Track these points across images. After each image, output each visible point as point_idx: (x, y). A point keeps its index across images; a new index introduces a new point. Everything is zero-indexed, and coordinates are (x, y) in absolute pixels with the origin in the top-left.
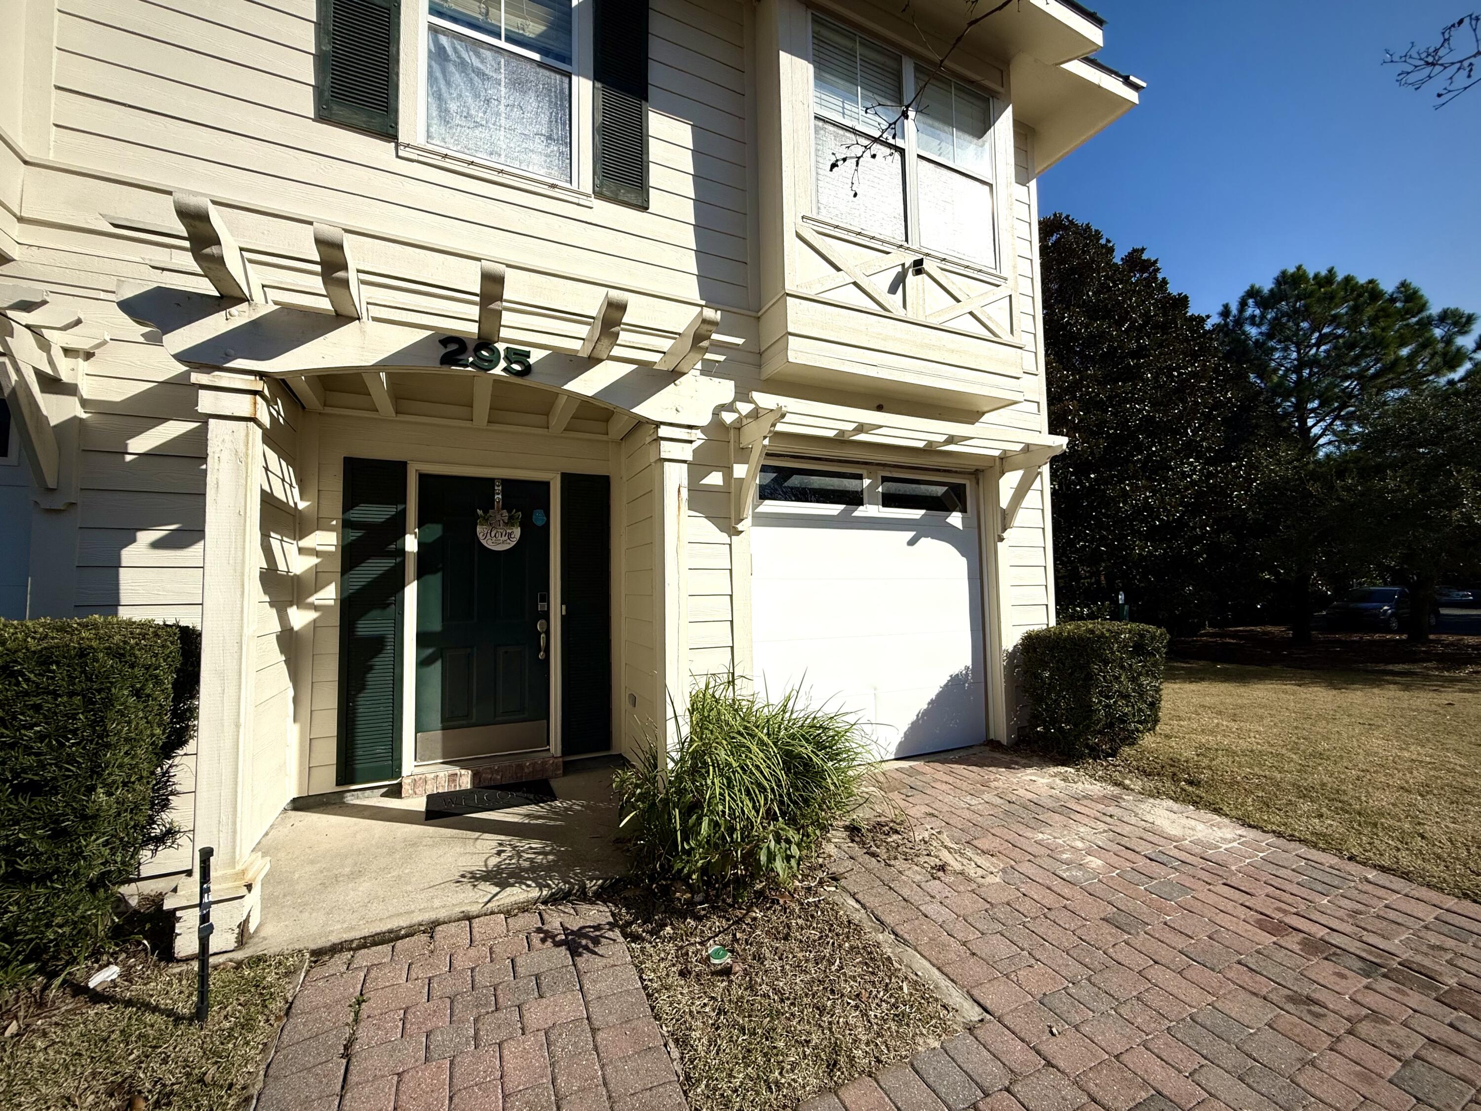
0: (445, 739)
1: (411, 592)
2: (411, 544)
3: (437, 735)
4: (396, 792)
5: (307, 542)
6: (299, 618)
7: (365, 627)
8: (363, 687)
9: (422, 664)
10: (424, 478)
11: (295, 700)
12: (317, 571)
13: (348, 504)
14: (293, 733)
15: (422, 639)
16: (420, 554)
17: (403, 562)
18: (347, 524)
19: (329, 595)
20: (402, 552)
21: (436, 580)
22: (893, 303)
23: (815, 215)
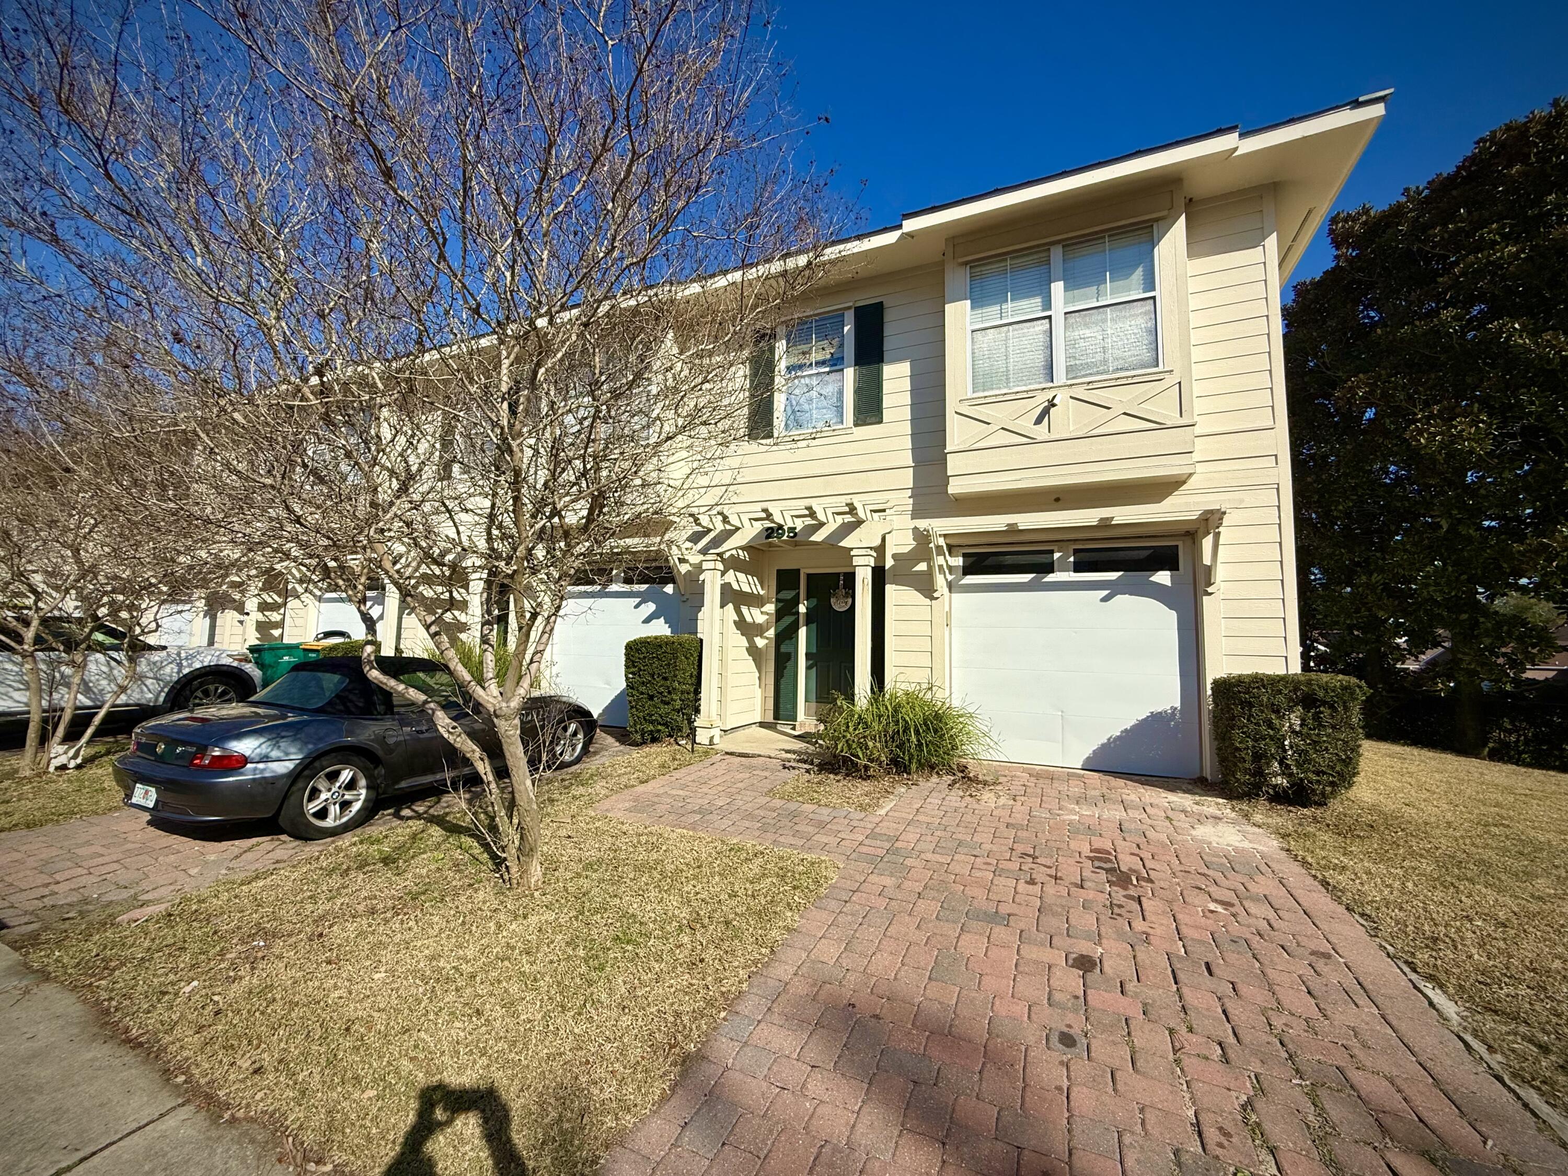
0: (817, 708)
1: (803, 632)
2: (802, 609)
3: (814, 705)
4: (794, 729)
5: (763, 609)
6: (760, 642)
7: (783, 649)
8: (782, 676)
9: (808, 668)
10: (809, 576)
11: (760, 678)
12: (767, 622)
13: (778, 592)
14: (758, 693)
15: (808, 656)
16: (807, 614)
17: (798, 619)
18: (778, 600)
19: (771, 633)
20: (798, 613)
21: (814, 626)
22: (1041, 432)
23: (970, 395)
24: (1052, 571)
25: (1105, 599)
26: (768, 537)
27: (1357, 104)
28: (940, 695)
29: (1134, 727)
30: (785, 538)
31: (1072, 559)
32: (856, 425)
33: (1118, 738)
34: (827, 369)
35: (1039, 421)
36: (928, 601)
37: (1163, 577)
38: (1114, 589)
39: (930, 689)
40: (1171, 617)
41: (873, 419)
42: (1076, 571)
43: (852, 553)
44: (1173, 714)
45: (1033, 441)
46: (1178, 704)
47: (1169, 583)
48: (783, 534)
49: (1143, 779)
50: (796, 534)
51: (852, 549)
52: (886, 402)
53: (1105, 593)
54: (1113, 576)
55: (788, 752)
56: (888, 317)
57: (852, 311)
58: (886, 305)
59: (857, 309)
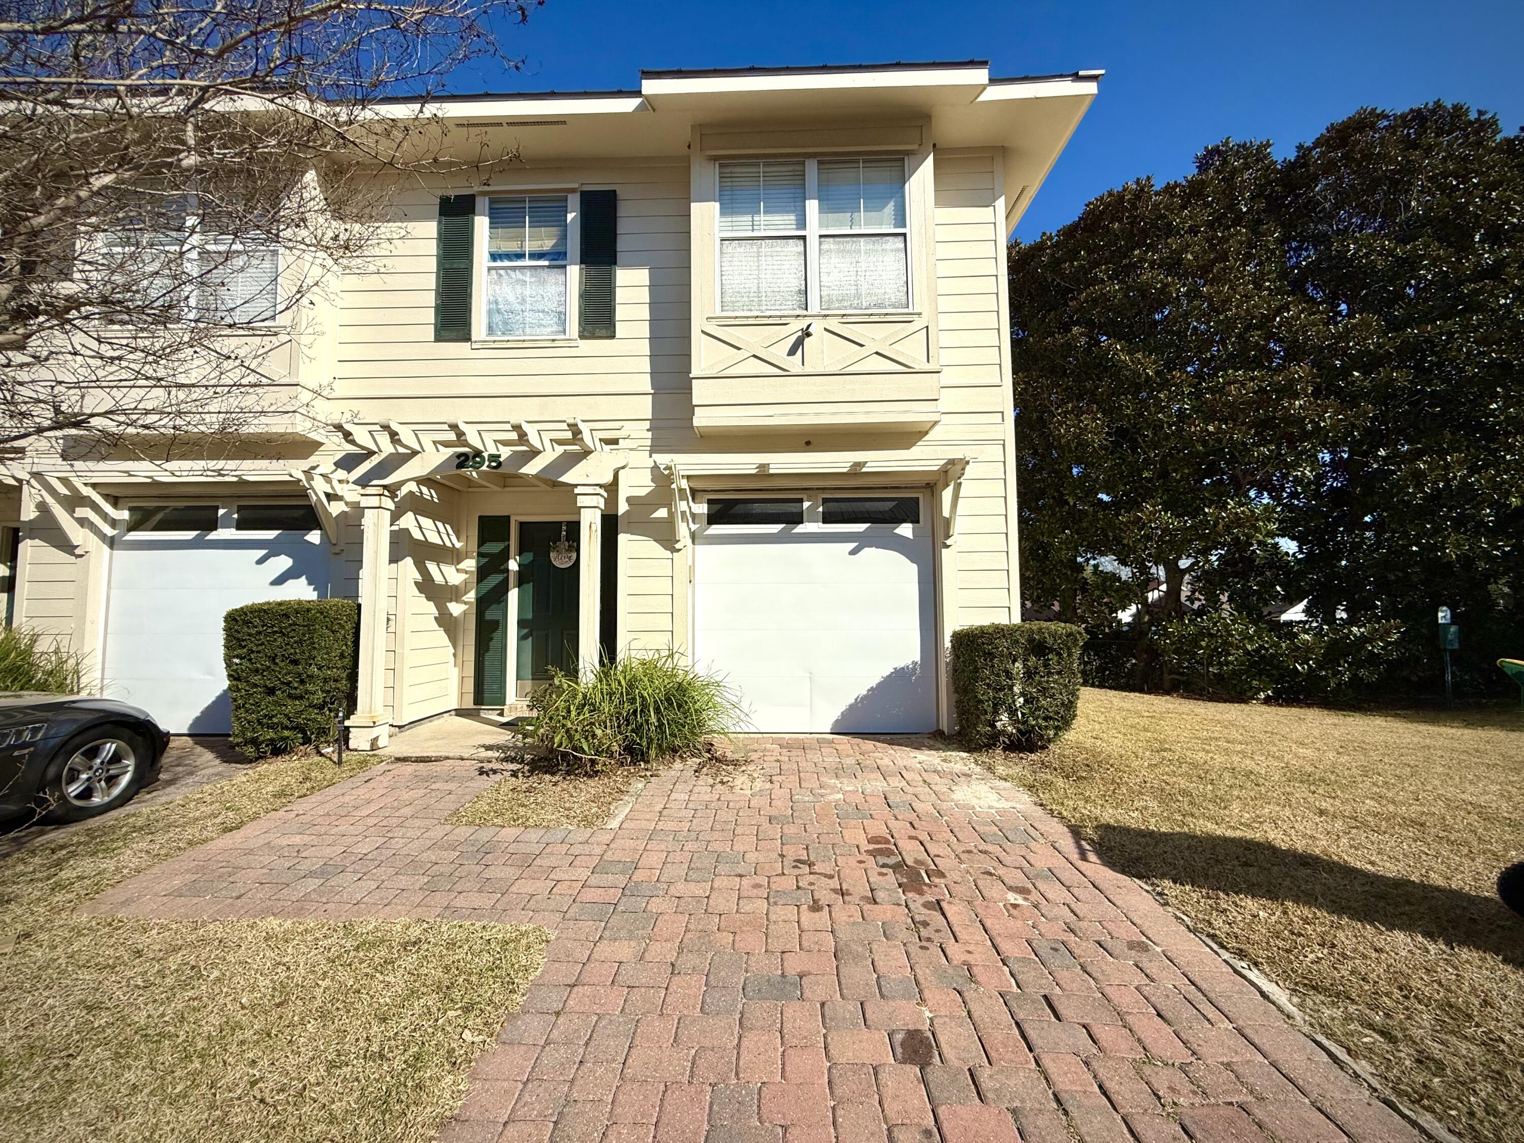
0: (533, 685)
1: (513, 596)
2: (513, 565)
3: (528, 685)
4: (501, 714)
5: (459, 567)
6: (456, 609)
7: (489, 615)
8: (487, 650)
9: (521, 638)
10: (522, 525)
11: (455, 655)
12: (466, 582)
13: (481, 543)
14: (454, 673)
15: (521, 623)
16: (519, 572)
17: (507, 578)
18: (480, 555)
19: (471, 596)
20: (507, 570)
21: (529, 587)
22: (794, 364)
23: (718, 313)
24: (801, 522)
25: (853, 552)
26: (460, 466)
27: (1077, 78)
28: (683, 662)
29: (879, 685)
30: (484, 468)
31: (821, 509)
32: (582, 337)
33: (865, 697)
34: (546, 263)
35: (792, 352)
36: (668, 554)
37: (905, 530)
38: (862, 542)
39: (671, 655)
40: (912, 570)
41: (604, 332)
42: (824, 522)
43: (576, 491)
44: (914, 669)
45: (785, 373)
46: (918, 658)
47: (911, 537)
48: (482, 463)
49: (888, 737)
50: (500, 464)
51: (576, 486)
52: (620, 313)
53: (852, 546)
54: (861, 527)
55: (488, 748)
56: (624, 210)
57: (577, 197)
58: (620, 194)
59: (583, 194)
